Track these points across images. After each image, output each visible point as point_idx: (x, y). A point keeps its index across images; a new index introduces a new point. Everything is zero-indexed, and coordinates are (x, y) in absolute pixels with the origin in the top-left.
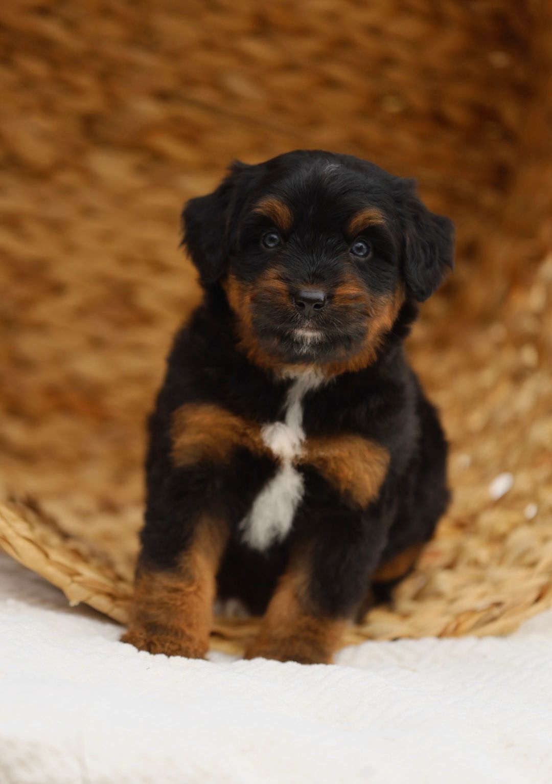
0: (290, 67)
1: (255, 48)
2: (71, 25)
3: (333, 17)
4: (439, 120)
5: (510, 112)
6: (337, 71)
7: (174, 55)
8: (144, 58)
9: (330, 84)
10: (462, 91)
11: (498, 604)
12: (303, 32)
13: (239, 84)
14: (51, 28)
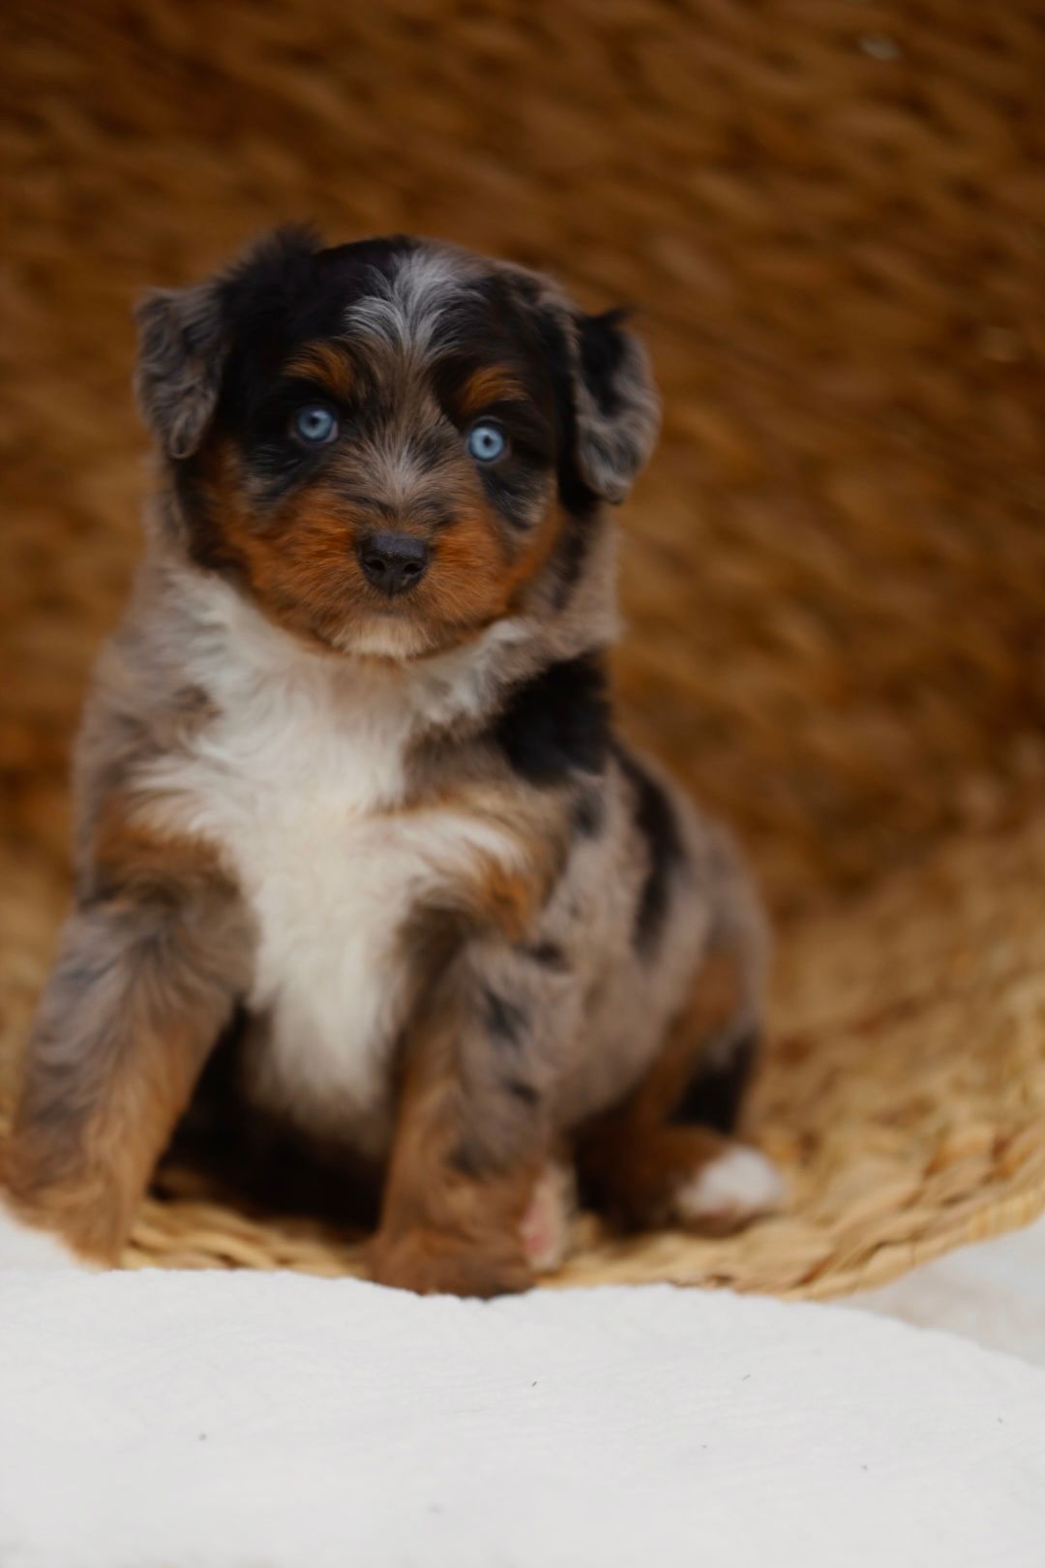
0: (790, 240)
1: (722, 191)
2: (360, 94)
6: (883, 261)
7: (555, 182)
8: (492, 178)
12: (824, 174)
13: (682, 259)
14: (317, 94)
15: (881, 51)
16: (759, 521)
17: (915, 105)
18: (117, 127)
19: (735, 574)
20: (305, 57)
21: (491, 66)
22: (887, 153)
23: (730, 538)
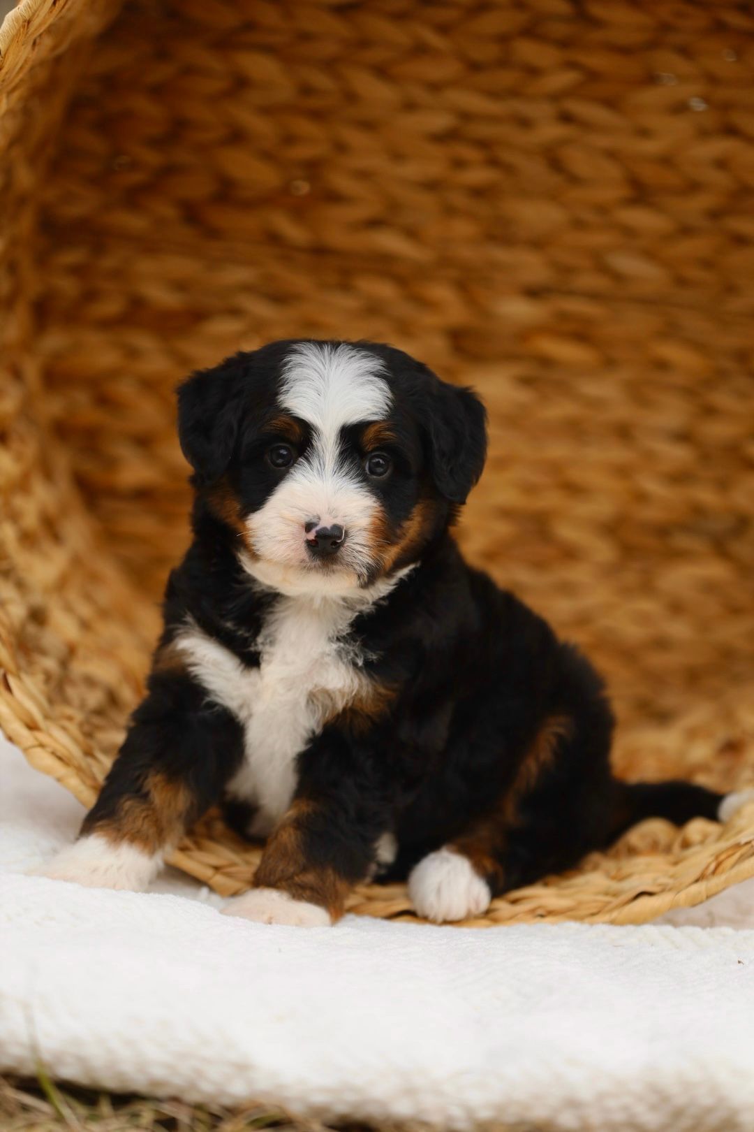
15: (698, 105)
16: (722, 399)
17: (731, 131)
18: (280, 298)
19: (717, 431)
20: (374, 223)
21: (478, 192)
22: (721, 164)
23: (710, 411)
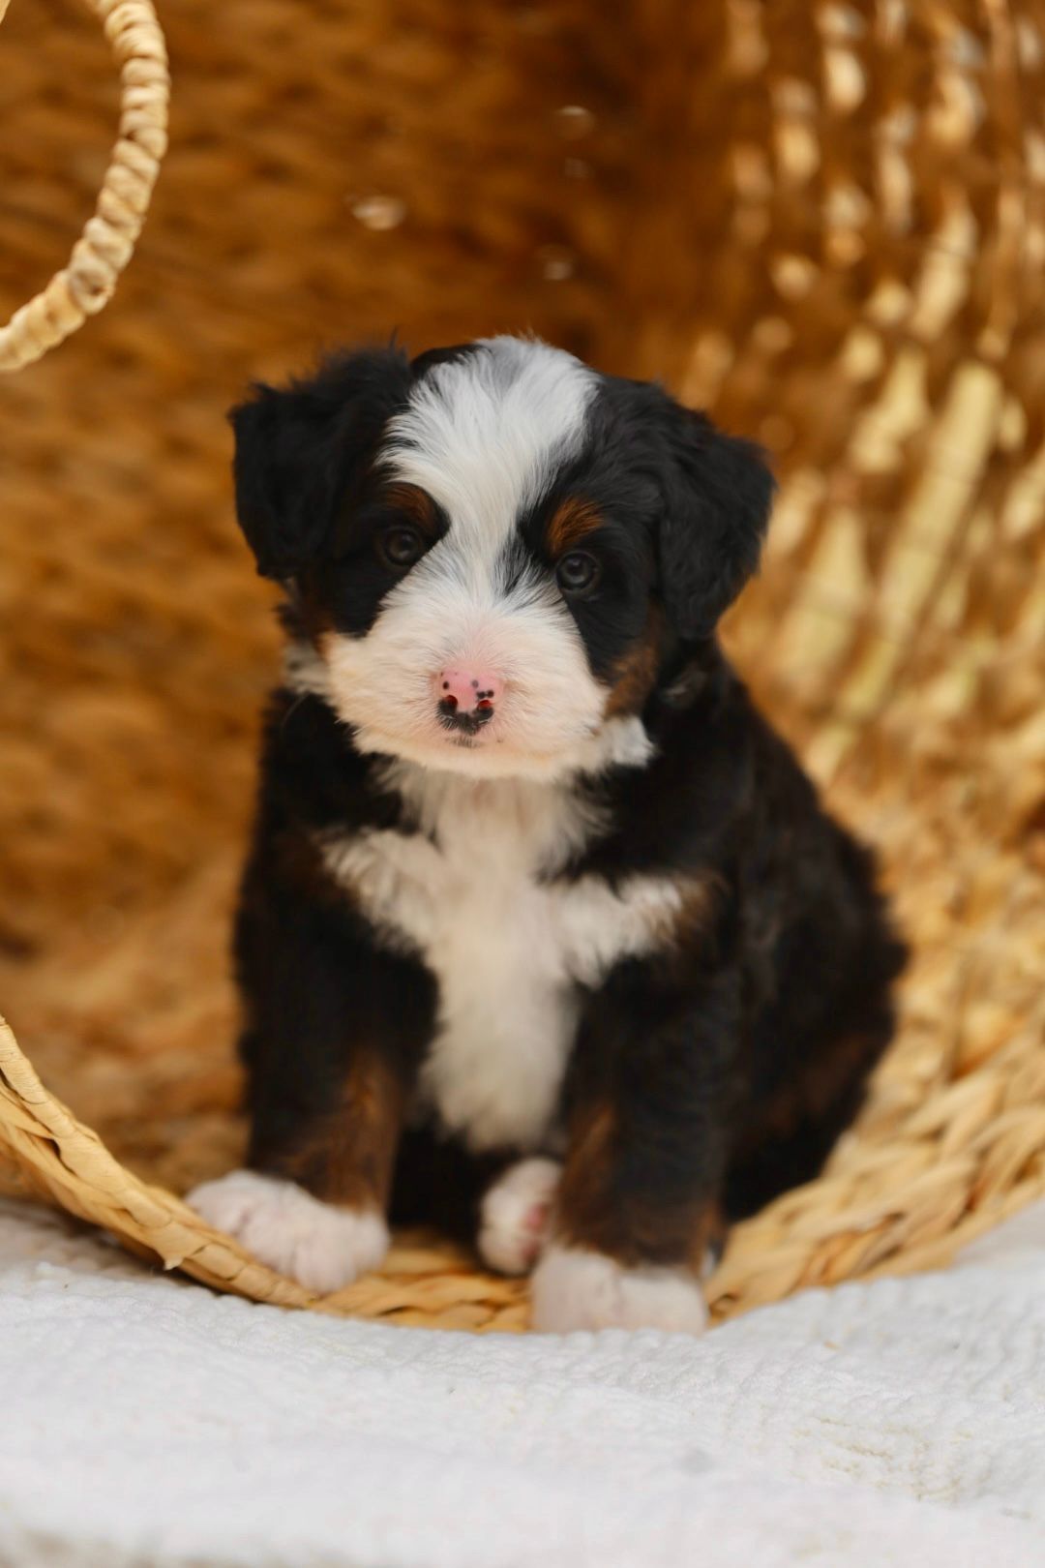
3: (280, 39)
4: (464, 242)
5: (595, 227)
9: (271, 172)
10: (510, 184)
11: (895, 1217)
